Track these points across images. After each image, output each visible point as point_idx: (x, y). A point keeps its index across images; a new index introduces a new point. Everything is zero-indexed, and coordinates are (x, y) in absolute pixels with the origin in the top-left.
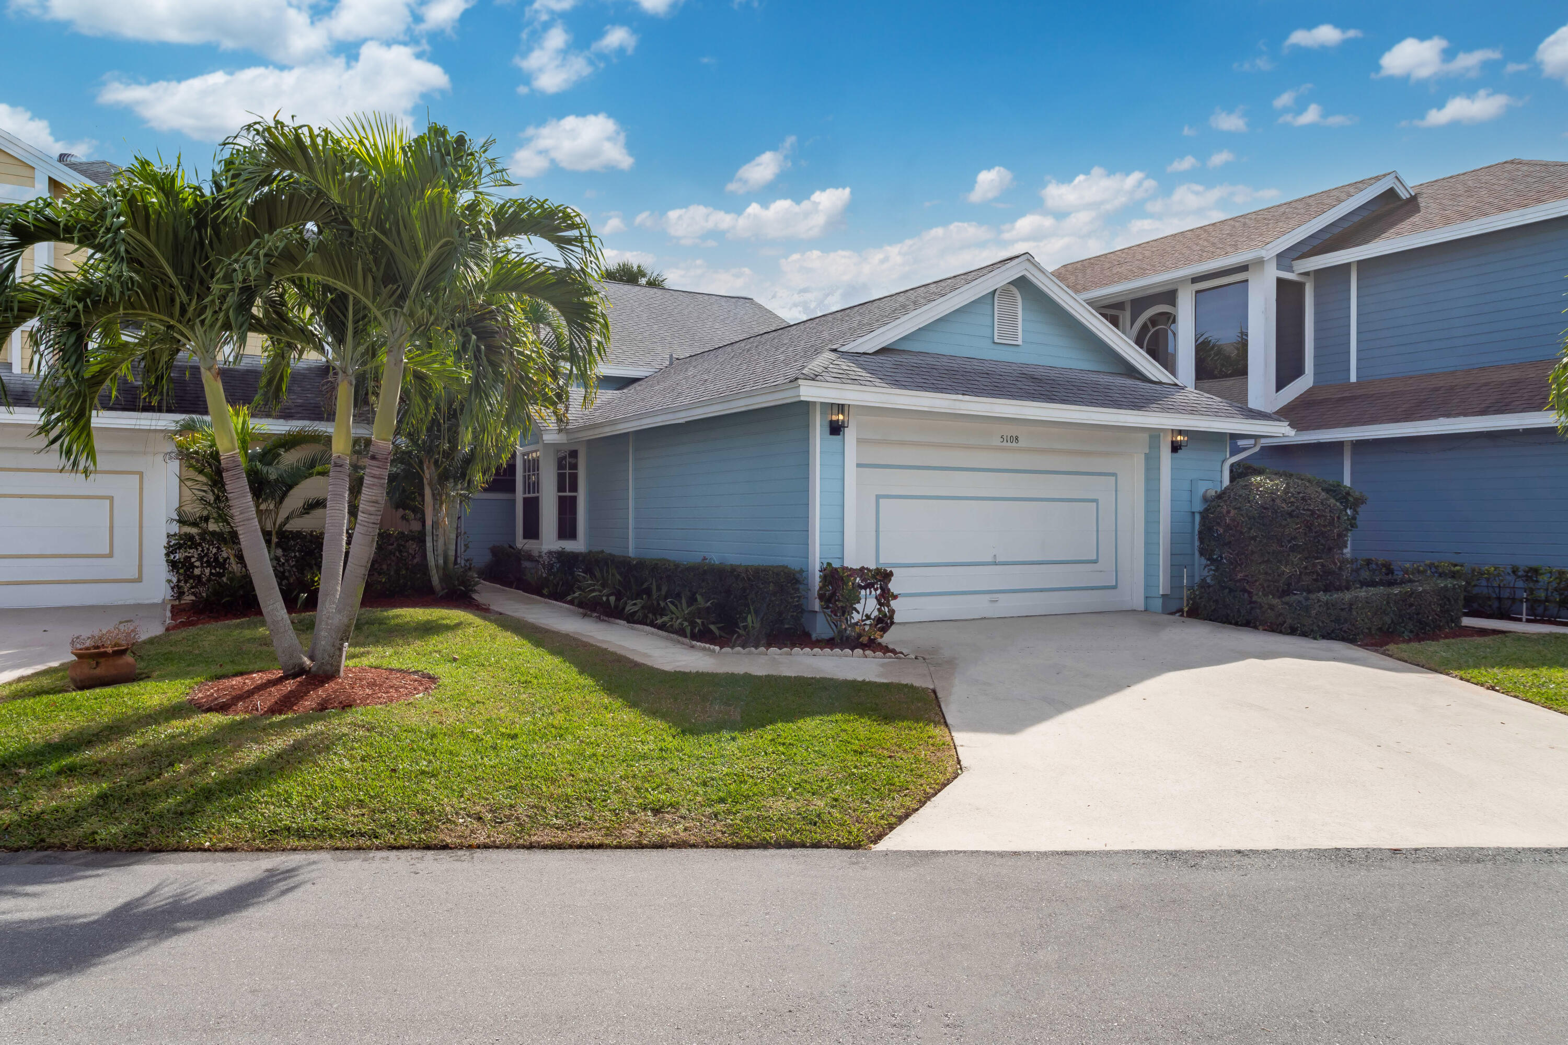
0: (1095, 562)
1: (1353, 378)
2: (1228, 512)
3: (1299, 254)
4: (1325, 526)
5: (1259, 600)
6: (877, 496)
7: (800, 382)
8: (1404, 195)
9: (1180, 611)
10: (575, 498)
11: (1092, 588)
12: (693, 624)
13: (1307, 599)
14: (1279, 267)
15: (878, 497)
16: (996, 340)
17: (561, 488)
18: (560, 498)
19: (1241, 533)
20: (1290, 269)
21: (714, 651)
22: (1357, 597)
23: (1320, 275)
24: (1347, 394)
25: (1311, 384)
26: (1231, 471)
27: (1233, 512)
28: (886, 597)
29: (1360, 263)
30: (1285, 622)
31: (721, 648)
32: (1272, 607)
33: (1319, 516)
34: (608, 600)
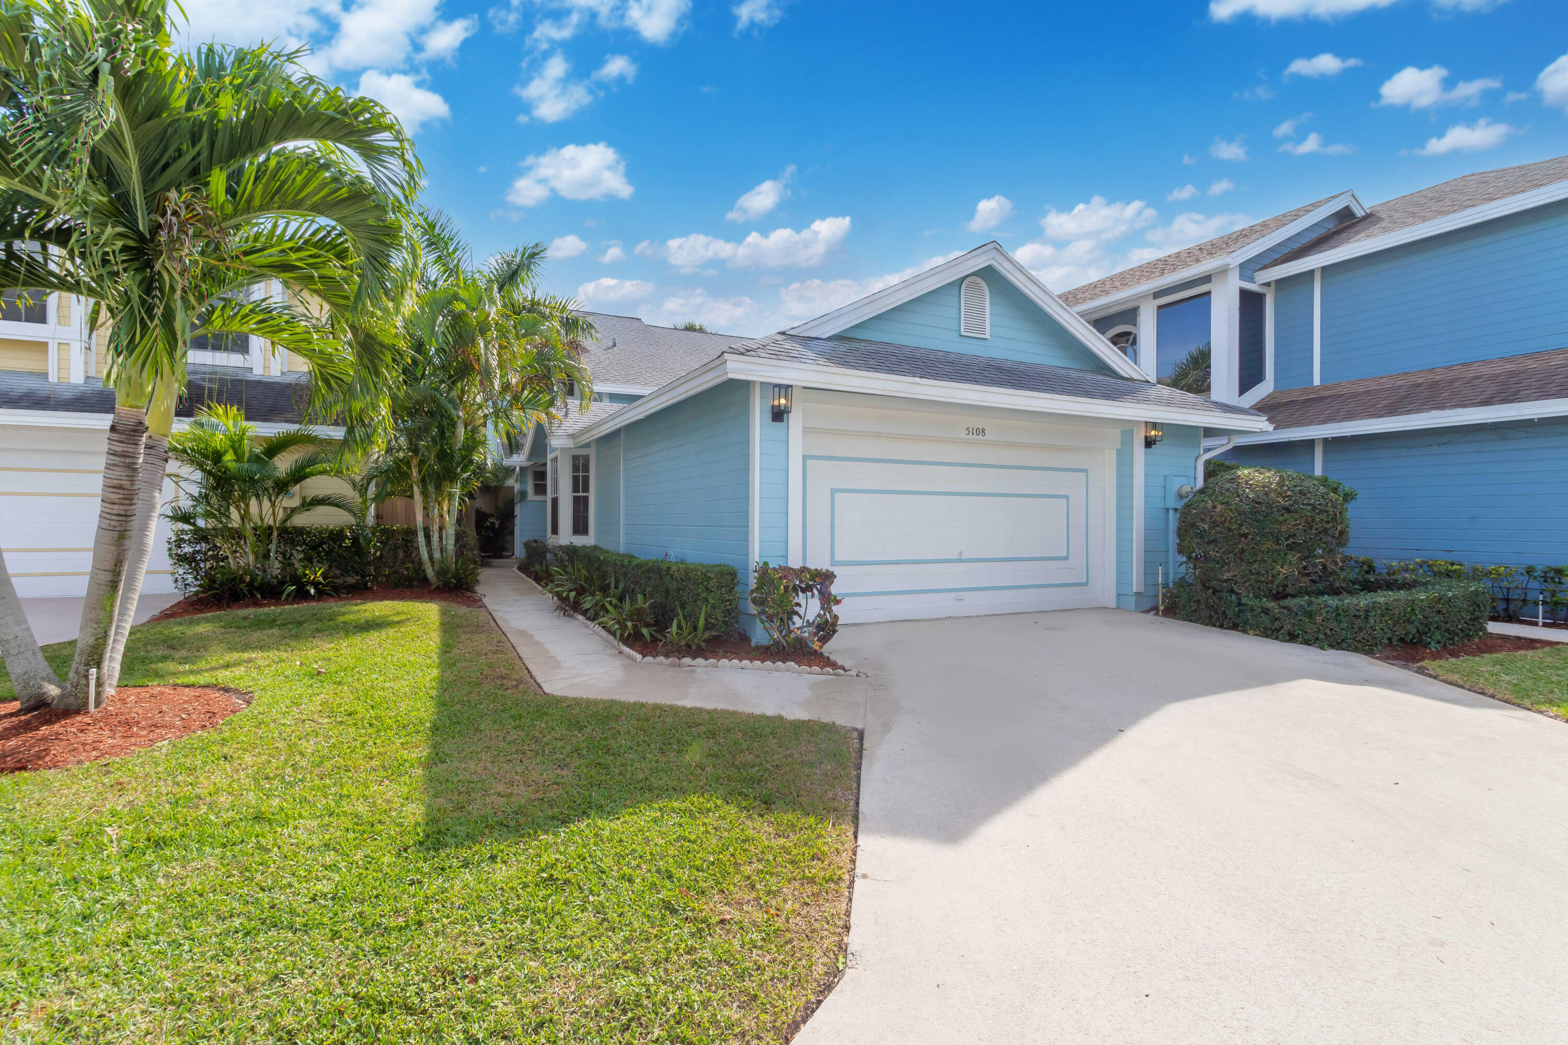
0: (1066, 558)
1: (1317, 381)
2: (1214, 507)
3: (1261, 266)
4: (1328, 522)
5: (1250, 603)
6: (832, 489)
7: (726, 356)
8: (1359, 213)
9: (1155, 609)
10: (587, 497)
11: (1063, 585)
12: (623, 627)
13: (1310, 603)
14: (1242, 277)
15: (834, 491)
16: (963, 333)
17: (575, 489)
18: (575, 497)
19: (1230, 530)
20: (1252, 280)
21: (634, 660)
22: (1375, 603)
23: (1281, 283)
24: (1312, 396)
25: (1271, 390)
26: (1206, 468)
27: (1219, 508)
28: (828, 600)
29: (1324, 269)
30: (1282, 628)
31: (644, 657)
32: (1266, 611)
33: (1321, 511)
34: (568, 595)
